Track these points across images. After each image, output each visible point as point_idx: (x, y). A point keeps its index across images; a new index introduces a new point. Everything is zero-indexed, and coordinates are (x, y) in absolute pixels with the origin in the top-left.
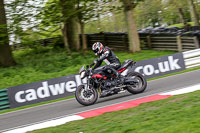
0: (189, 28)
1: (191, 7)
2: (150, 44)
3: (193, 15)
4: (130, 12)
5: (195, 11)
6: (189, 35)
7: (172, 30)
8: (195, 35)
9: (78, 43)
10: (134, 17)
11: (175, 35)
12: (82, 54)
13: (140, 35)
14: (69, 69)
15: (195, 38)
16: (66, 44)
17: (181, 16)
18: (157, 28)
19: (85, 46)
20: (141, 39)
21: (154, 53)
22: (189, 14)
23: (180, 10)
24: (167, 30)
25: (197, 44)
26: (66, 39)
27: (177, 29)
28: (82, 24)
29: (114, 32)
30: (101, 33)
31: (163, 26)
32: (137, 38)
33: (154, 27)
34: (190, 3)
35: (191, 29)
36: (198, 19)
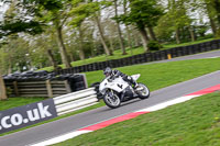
0: (59, 71)
1: (61, 49)
2: (17, 90)
3: (63, 58)
5: (65, 53)
6: (60, 79)
7: (41, 74)
8: (67, 78)
11: (44, 80)
13: (5, 81)
17: (50, 59)
18: (24, 73)
20: (6, 86)
21: (23, 100)
22: (59, 56)
23: (50, 52)
24: (35, 74)
25: (68, 88)
27: (47, 72)
31: (31, 70)
32: (3, 83)
33: (22, 71)
34: (59, 44)
35: (63, 71)
36: (69, 61)
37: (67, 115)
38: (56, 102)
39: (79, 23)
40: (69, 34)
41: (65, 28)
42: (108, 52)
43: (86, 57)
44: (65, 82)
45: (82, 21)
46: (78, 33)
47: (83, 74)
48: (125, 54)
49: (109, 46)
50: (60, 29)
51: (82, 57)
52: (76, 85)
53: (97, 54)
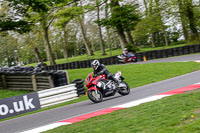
1: (47, 47)
2: (5, 83)
3: (48, 55)
5: (50, 51)
6: (44, 74)
7: (27, 69)
8: (50, 74)
11: (30, 75)
17: (37, 56)
18: (12, 68)
21: (10, 92)
22: (45, 53)
23: (36, 49)
24: (22, 69)
25: (51, 83)
27: (32, 69)
33: (10, 66)
34: (45, 42)
35: (47, 68)
36: (54, 59)
37: (49, 108)
38: (40, 96)
39: (64, 25)
40: (55, 34)
41: (51, 28)
42: (89, 53)
43: (69, 56)
44: (49, 77)
45: (67, 22)
46: (63, 33)
47: (66, 71)
48: (104, 54)
49: (90, 47)
50: (46, 29)
51: (65, 56)
52: (59, 81)
53: (80, 54)
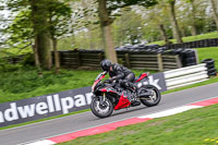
0: (170, 46)
1: (173, 23)
2: (128, 62)
3: (175, 33)
4: (106, 28)
5: (177, 28)
6: (171, 53)
7: (152, 47)
8: (178, 53)
9: (50, 61)
10: (111, 34)
11: (155, 53)
12: (54, 73)
13: (118, 52)
14: (40, 89)
15: (177, 57)
16: (37, 62)
17: (162, 33)
18: (136, 46)
19: (58, 64)
20: (118, 57)
22: (170, 30)
23: (162, 26)
24: (147, 48)
25: (179, 63)
26: (37, 57)
27: (157, 47)
28: (55, 41)
29: (89, 49)
30: (76, 51)
31: (143, 43)
32: (115, 55)
33: (133, 44)
34: (172, 19)
35: (173, 46)
36: (181, 36)
37: (176, 90)
38: (166, 76)
40: (182, 9)
41: (178, 2)
43: (198, 33)
46: (191, 9)
47: (192, 50)
50: (173, 3)
51: (193, 33)
52: (187, 60)
53: (209, 31)
